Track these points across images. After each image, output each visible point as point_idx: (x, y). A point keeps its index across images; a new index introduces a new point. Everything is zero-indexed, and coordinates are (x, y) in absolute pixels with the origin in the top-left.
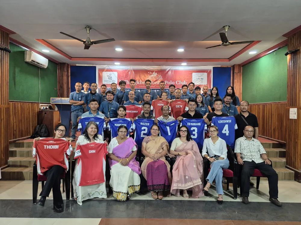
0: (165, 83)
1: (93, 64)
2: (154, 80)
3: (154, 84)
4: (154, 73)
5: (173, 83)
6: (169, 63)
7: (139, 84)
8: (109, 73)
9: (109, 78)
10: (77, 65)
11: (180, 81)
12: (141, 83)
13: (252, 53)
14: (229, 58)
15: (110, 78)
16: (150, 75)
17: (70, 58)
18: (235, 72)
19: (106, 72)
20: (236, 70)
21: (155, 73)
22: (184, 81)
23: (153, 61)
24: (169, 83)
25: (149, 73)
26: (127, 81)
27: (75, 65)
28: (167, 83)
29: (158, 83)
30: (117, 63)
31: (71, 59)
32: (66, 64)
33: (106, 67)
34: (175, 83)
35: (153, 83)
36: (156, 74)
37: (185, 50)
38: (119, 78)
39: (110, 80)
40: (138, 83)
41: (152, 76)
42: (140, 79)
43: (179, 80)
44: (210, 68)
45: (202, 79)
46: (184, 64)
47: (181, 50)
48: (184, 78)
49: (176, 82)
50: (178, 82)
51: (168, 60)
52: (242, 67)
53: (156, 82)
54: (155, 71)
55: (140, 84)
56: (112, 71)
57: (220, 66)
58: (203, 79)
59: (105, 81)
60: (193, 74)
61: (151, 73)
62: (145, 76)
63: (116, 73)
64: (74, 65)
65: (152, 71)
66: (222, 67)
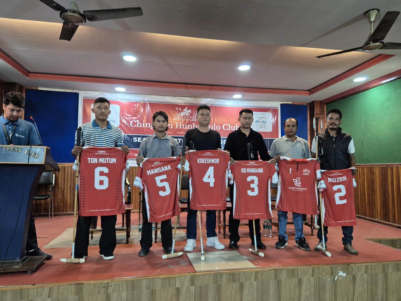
1: (73, 89)
2: (187, 122)
4: (186, 109)
5: (218, 128)
6: (213, 92)
10: (40, 89)
11: (229, 124)
13: (359, 79)
14: (311, 90)
16: (179, 112)
17: (27, 73)
18: (315, 112)
20: (317, 111)
21: (188, 110)
22: (236, 125)
23: (186, 88)
25: (177, 109)
26: (138, 121)
27: (36, 88)
30: (120, 89)
31: (28, 76)
32: (17, 85)
33: (99, 94)
34: (221, 127)
35: (185, 127)
36: (190, 111)
37: (251, 68)
38: (123, 116)
41: (183, 114)
44: (277, 105)
46: (238, 96)
47: (244, 68)
49: (223, 126)
50: (225, 126)
51: (213, 87)
52: (325, 106)
53: (189, 126)
54: (188, 107)
57: (291, 103)
58: (265, 122)
61: (180, 109)
64: (33, 88)
65: (183, 107)
66: (294, 104)
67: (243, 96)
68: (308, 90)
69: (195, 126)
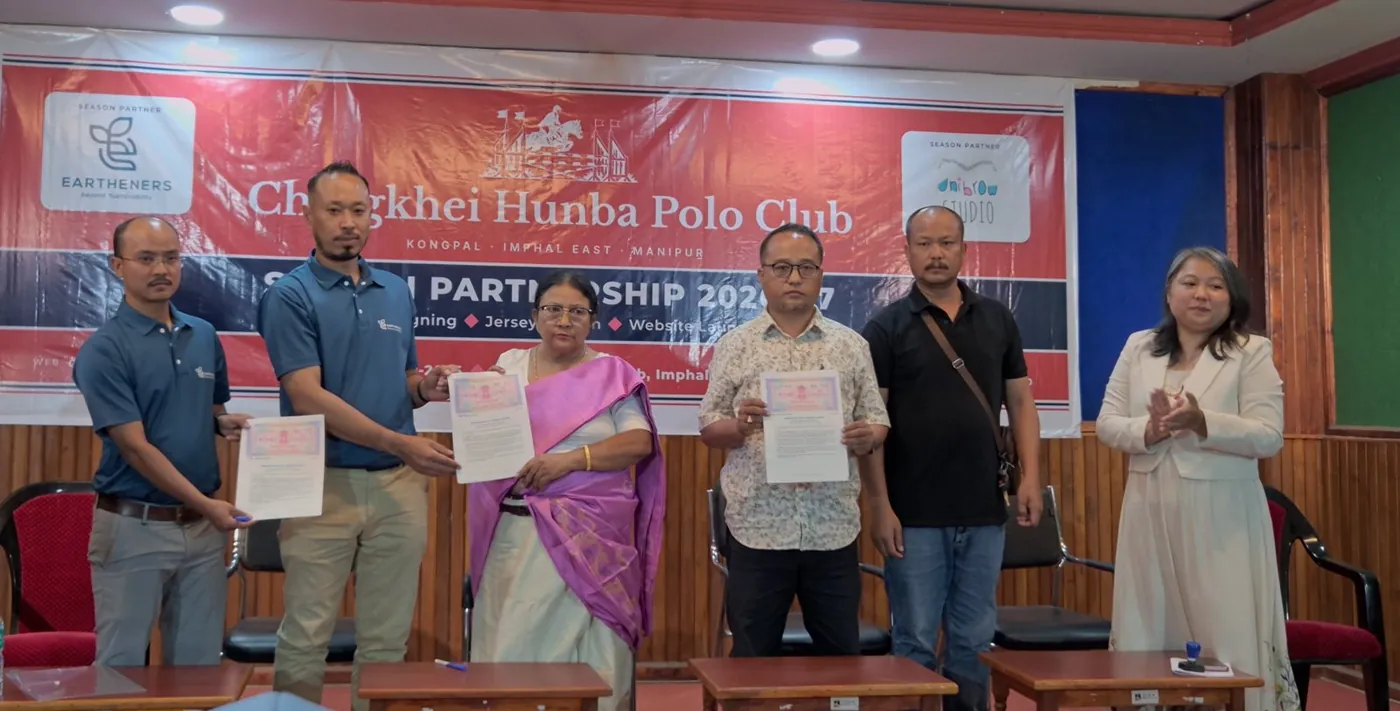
0: (659, 212)
2: (557, 186)
3: (553, 220)
4: (551, 119)
5: (731, 219)
7: (405, 215)
8: (107, 106)
9: (108, 158)
11: (793, 202)
12: (428, 206)
14: (1240, 14)
15: (120, 154)
16: (512, 136)
18: (1266, 139)
19: (84, 97)
20: (1275, 129)
21: (563, 120)
22: (833, 204)
24: (691, 218)
25: (503, 114)
26: (290, 183)
28: (672, 220)
29: (589, 217)
33: (87, 43)
34: (749, 217)
35: (545, 213)
36: (574, 127)
38: (211, 158)
39: (121, 175)
40: (395, 209)
41: (535, 143)
42: (417, 176)
43: (784, 194)
44: (1059, 94)
45: (982, 188)
46: (838, 45)
48: (827, 180)
49: (761, 208)
50: (771, 209)
52: (1323, 102)
53: (567, 207)
54: (564, 106)
55: (420, 215)
56: (143, 92)
57: (1132, 84)
58: (993, 191)
59: (65, 182)
60: (913, 142)
61: (520, 116)
62: (465, 147)
63: (182, 113)
65: (537, 105)
66: (1151, 89)
67: (866, 48)
68: (1228, 19)
69: (603, 214)
